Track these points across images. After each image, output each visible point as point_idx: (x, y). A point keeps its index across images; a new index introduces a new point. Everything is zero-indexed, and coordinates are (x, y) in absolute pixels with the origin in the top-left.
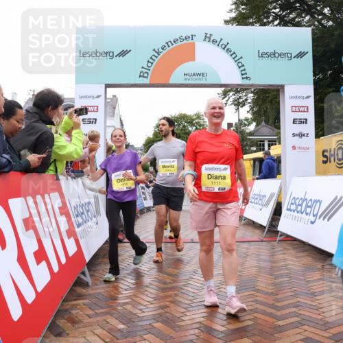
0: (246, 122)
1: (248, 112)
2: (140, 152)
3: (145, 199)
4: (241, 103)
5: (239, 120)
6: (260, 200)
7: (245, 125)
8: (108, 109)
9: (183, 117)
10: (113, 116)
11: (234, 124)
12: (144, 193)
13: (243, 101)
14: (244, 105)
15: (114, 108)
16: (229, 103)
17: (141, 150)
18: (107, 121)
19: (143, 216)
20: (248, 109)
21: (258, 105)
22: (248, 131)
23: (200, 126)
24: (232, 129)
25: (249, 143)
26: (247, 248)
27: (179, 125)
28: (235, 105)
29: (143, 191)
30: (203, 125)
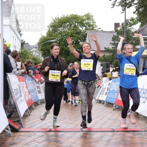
0: (131, 22)
1: (134, 13)
2: (34, 49)
3: (39, 92)
4: (128, 4)
5: (126, 21)
6: (144, 93)
7: (131, 25)
8: (4, 8)
9: (75, 18)
10: (9, 16)
11: (120, 25)
12: (38, 87)
13: (130, 2)
14: (131, 6)
15: (10, 8)
16: (117, 4)
17: (36, 48)
18: (4, 20)
19: (37, 107)
20: (135, 10)
21: (144, 6)
22: (133, 31)
23: (89, 26)
24: (119, 29)
25: (134, 42)
26: (131, 137)
27: (71, 25)
28: (122, 6)
29: (38, 85)
30: (92, 26)
